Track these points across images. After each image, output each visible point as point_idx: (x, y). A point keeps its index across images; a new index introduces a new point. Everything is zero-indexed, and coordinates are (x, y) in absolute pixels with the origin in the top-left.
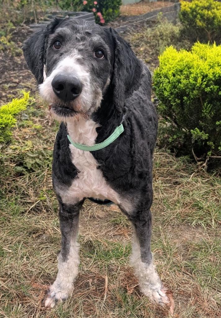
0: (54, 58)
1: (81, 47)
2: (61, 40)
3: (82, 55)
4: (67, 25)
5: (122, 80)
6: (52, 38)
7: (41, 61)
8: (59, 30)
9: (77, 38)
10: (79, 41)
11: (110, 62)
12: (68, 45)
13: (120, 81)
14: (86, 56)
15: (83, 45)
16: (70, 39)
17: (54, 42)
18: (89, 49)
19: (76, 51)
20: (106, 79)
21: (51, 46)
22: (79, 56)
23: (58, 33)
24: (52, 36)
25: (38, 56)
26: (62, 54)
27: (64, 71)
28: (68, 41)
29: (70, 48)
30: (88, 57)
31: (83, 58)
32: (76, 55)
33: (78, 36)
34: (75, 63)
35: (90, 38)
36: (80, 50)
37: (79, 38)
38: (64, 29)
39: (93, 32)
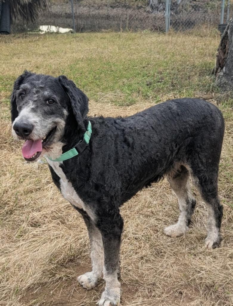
1: (36, 99)
2: (24, 93)
3: (36, 104)
4: (28, 82)
8: (22, 86)
10: (35, 94)
12: (26, 99)
14: (39, 104)
15: (37, 96)
16: (30, 92)
17: (20, 94)
18: (42, 99)
19: (31, 102)
21: (18, 97)
22: (33, 107)
23: (22, 88)
26: (23, 104)
27: (20, 120)
28: (28, 93)
29: (28, 99)
30: (41, 104)
31: (37, 107)
32: (31, 105)
33: (34, 90)
34: (29, 112)
35: (43, 91)
36: (35, 101)
37: (34, 92)
38: (26, 85)
39: (45, 86)
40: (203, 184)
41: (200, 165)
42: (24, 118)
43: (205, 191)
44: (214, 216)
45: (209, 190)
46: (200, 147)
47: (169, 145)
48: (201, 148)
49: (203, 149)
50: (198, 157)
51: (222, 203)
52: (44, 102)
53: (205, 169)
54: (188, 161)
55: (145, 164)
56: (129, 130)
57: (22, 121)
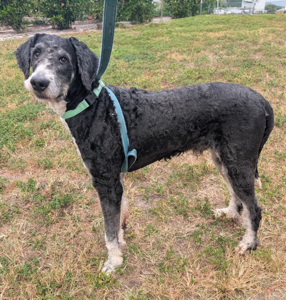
0: (35, 63)
1: (51, 57)
2: (39, 51)
3: (51, 62)
4: (42, 41)
5: (85, 70)
6: (33, 50)
7: (28, 63)
8: (37, 45)
9: (48, 51)
10: (49, 53)
11: (71, 64)
12: (42, 56)
13: (84, 71)
14: (54, 63)
15: (52, 55)
16: (44, 51)
17: (35, 52)
18: (56, 58)
19: (47, 60)
20: (71, 75)
21: (33, 55)
22: (49, 64)
23: (37, 47)
24: (33, 49)
25: (26, 59)
26: (39, 62)
27: (37, 74)
28: (43, 52)
29: (44, 57)
30: (55, 63)
31: (52, 65)
32: (47, 63)
33: (49, 49)
34: (46, 68)
35: (57, 50)
36: (50, 59)
37: (49, 51)
38: (40, 44)
39: (58, 46)
40: (234, 177)
41: (229, 155)
42: (41, 74)
43: (236, 185)
44: (249, 217)
45: (241, 185)
46: (229, 136)
47: (185, 124)
48: (230, 138)
49: (231, 139)
50: (226, 146)
51: (260, 204)
52: (58, 61)
53: (235, 161)
54: (216, 148)
55: (151, 138)
56: (145, 101)
57: (39, 76)
